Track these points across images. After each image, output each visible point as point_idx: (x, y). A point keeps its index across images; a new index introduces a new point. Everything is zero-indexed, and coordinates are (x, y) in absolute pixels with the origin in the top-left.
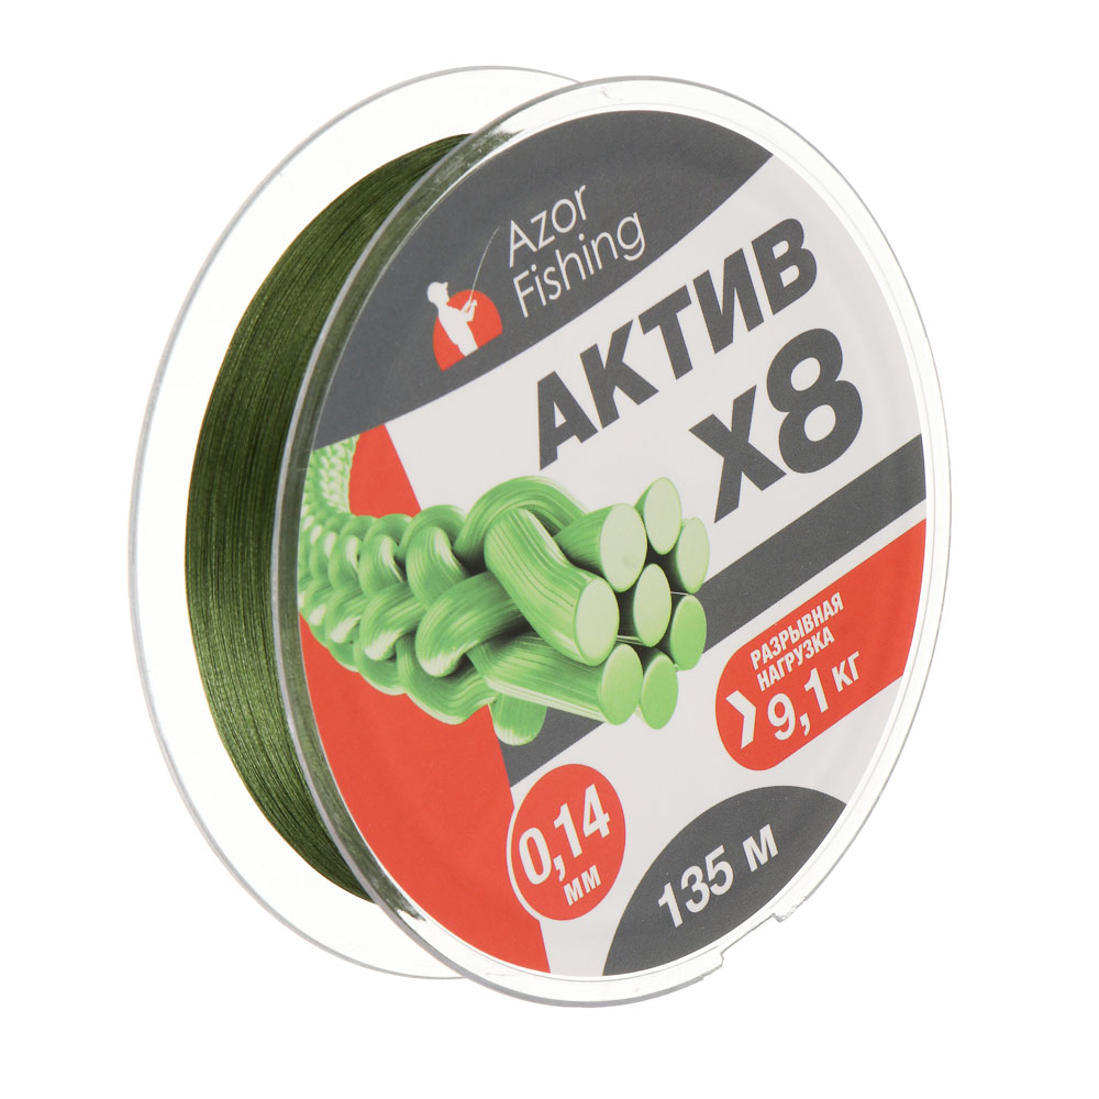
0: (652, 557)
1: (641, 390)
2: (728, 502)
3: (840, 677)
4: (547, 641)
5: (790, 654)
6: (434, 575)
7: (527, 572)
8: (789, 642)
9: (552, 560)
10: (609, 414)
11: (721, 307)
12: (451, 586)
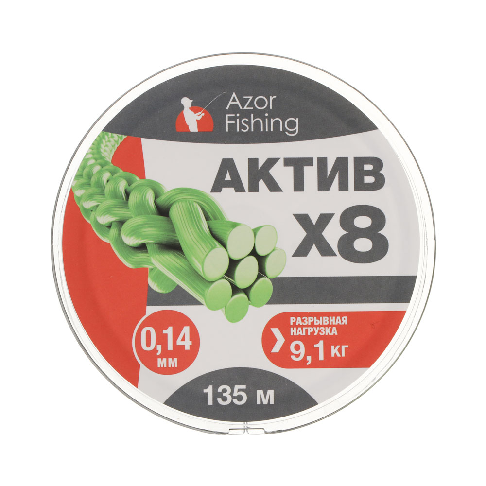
0: (254, 253)
1: (274, 187)
2: (302, 251)
3: (334, 351)
4: (188, 259)
5: (312, 328)
6: (141, 208)
7: (188, 228)
8: (313, 323)
9: (203, 230)
10: (254, 188)
11: (328, 175)
12: (148, 214)
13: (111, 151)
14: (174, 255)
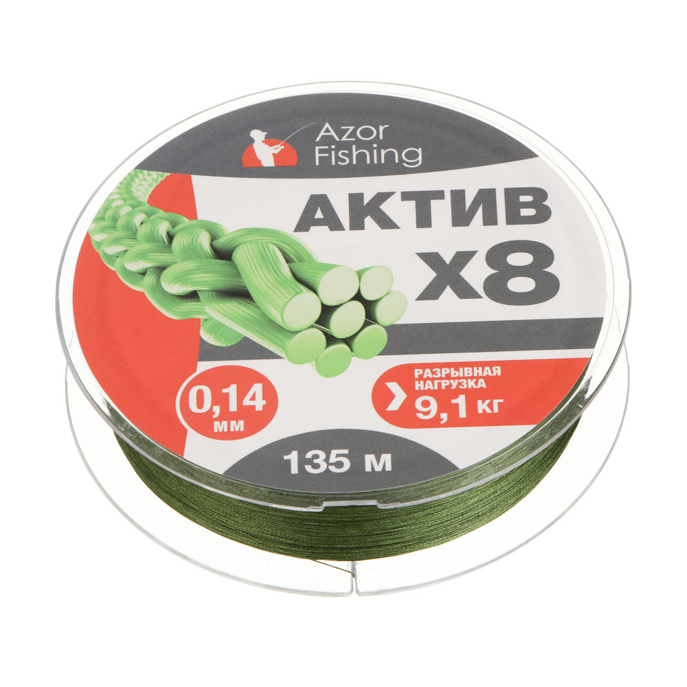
0: (358, 297)
1: (386, 223)
2: (431, 293)
3: (482, 406)
4: (261, 307)
5: (447, 381)
6: (191, 252)
7: (260, 272)
8: (448, 375)
9: (282, 273)
10: (357, 226)
11: (467, 208)
12: (202, 258)
13: (147, 190)
14: (240, 303)
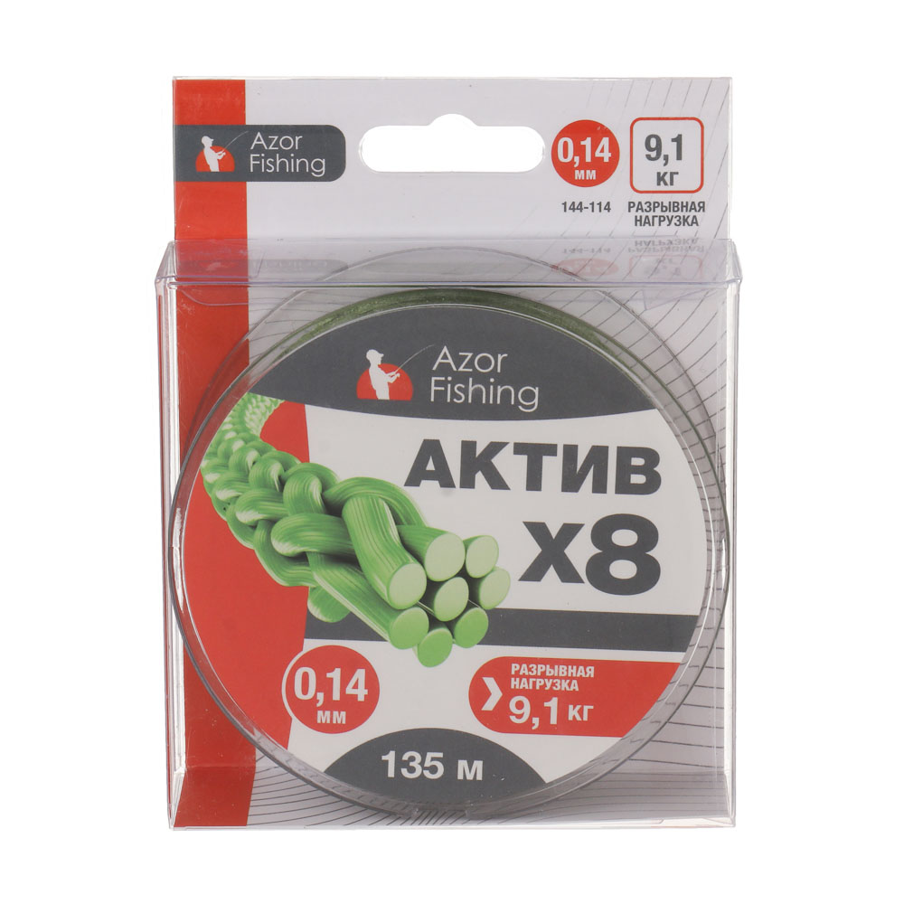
0: (463, 573)
1: (497, 482)
2: (534, 573)
3: (573, 712)
4: (367, 577)
5: (542, 680)
6: (302, 503)
7: (369, 533)
8: (544, 673)
9: (389, 536)
10: (468, 482)
11: (578, 470)
12: (312, 512)
13: (260, 420)
14: (348, 570)
